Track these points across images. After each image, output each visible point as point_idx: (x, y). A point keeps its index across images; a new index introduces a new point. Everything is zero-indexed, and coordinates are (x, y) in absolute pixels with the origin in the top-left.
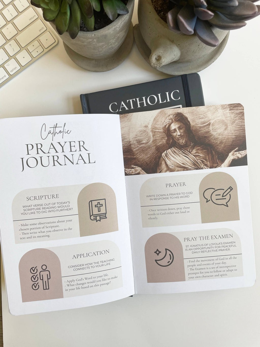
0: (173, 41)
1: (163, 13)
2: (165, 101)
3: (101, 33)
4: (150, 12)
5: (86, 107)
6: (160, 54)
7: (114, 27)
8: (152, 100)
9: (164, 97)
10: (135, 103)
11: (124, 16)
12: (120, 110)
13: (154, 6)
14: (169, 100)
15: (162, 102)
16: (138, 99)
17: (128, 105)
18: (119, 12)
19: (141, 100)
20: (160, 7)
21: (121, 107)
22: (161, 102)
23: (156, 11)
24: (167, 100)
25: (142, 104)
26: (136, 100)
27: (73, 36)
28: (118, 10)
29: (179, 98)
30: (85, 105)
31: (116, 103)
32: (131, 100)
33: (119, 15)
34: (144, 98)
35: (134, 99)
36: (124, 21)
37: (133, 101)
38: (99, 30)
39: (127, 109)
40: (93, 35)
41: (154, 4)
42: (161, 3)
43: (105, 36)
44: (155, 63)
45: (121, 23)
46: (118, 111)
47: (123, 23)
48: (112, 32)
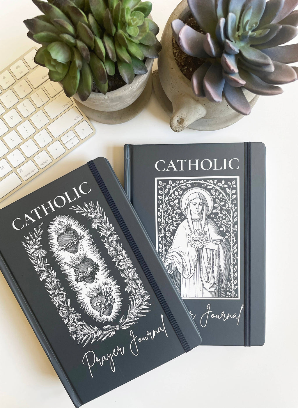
0: (198, 100)
1: (186, 67)
2: (221, 169)
3: (116, 94)
4: (172, 69)
5: (128, 160)
6: (183, 117)
7: (130, 89)
8: (206, 165)
9: (220, 164)
10: (186, 165)
11: (142, 76)
12: (167, 170)
13: (177, 61)
14: (225, 168)
15: (217, 169)
16: (190, 161)
17: (178, 166)
18: (136, 72)
19: (193, 162)
20: (183, 62)
21: (169, 166)
22: (215, 169)
23: (179, 66)
24: (223, 168)
25: (193, 167)
26: (188, 162)
27: (84, 98)
28: (135, 70)
29: (238, 168)
30: (128, 157)
31: (164, 161)
32: (182, 161)
33: (136, 75)
34: (197, 161)
35: (186, 160)
36: (141, 81)
37: (184, 162)
38: (113, 91)
39: (175, 170)
40: (106, 97)
41: (176, 59)
42: (185, 57)
43: (120, 98)
44: (177, 127)
45: (139, 83)
46: (164, 170)
47: (140, 83)
48: (128, 93)
